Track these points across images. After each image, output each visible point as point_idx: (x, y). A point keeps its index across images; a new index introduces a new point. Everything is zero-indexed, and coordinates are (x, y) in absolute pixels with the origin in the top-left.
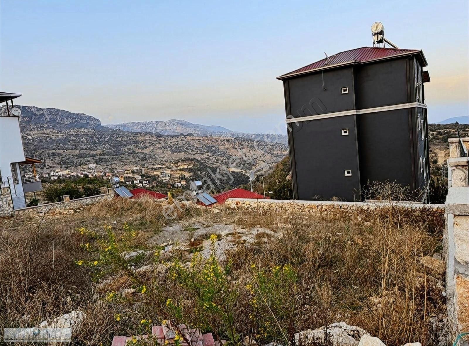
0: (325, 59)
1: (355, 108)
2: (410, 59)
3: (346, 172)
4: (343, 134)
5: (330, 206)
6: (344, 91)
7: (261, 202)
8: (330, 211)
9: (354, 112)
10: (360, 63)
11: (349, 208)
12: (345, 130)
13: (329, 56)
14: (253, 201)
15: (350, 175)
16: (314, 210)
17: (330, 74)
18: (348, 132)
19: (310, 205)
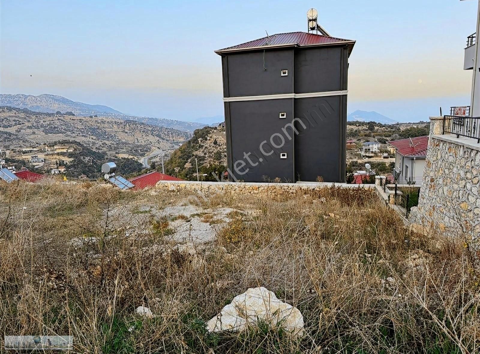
0: (266, 38)
1: (293, 92)
2: (344, 49)
3: (281, 154)
4: (281, 117)
5: (272, 187)
6: (283, 74)
7: (199, 184)
8: (271, 192)
9: (292, 96)
10: (300, 46)
11: (289, 189)
12: (282, 113)
13: (269, 36)
14: (189, 184)
15: (285, 157)
16: (255, 192)
17: (271, 55)
18: (285, 115)
19: (252, 186)
